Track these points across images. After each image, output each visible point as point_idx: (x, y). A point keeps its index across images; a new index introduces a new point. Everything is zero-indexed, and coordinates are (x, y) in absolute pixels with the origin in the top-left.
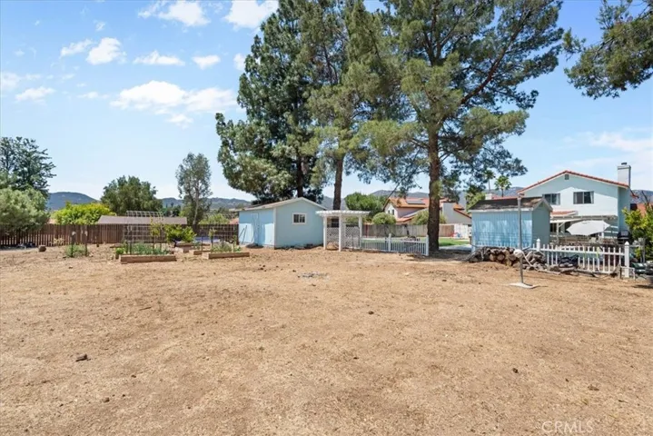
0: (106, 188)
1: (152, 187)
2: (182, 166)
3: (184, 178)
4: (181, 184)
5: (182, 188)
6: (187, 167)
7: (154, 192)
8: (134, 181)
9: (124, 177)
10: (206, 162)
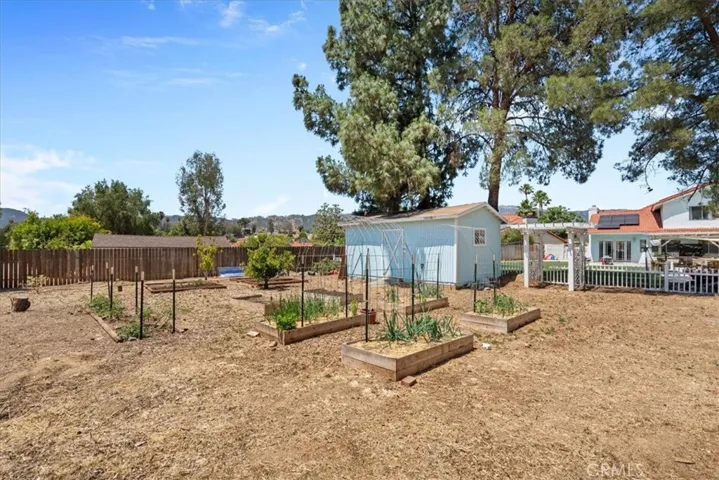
0: (78, 195)
1: (144, 195)
2: (184, 169)
3: (187, 186)
4: (183, 192)
5: (183, 198)
6: (191, 170)
7: (148, 203)
8: (118, 187)
9: (104, 182)
10: (218, 163)
